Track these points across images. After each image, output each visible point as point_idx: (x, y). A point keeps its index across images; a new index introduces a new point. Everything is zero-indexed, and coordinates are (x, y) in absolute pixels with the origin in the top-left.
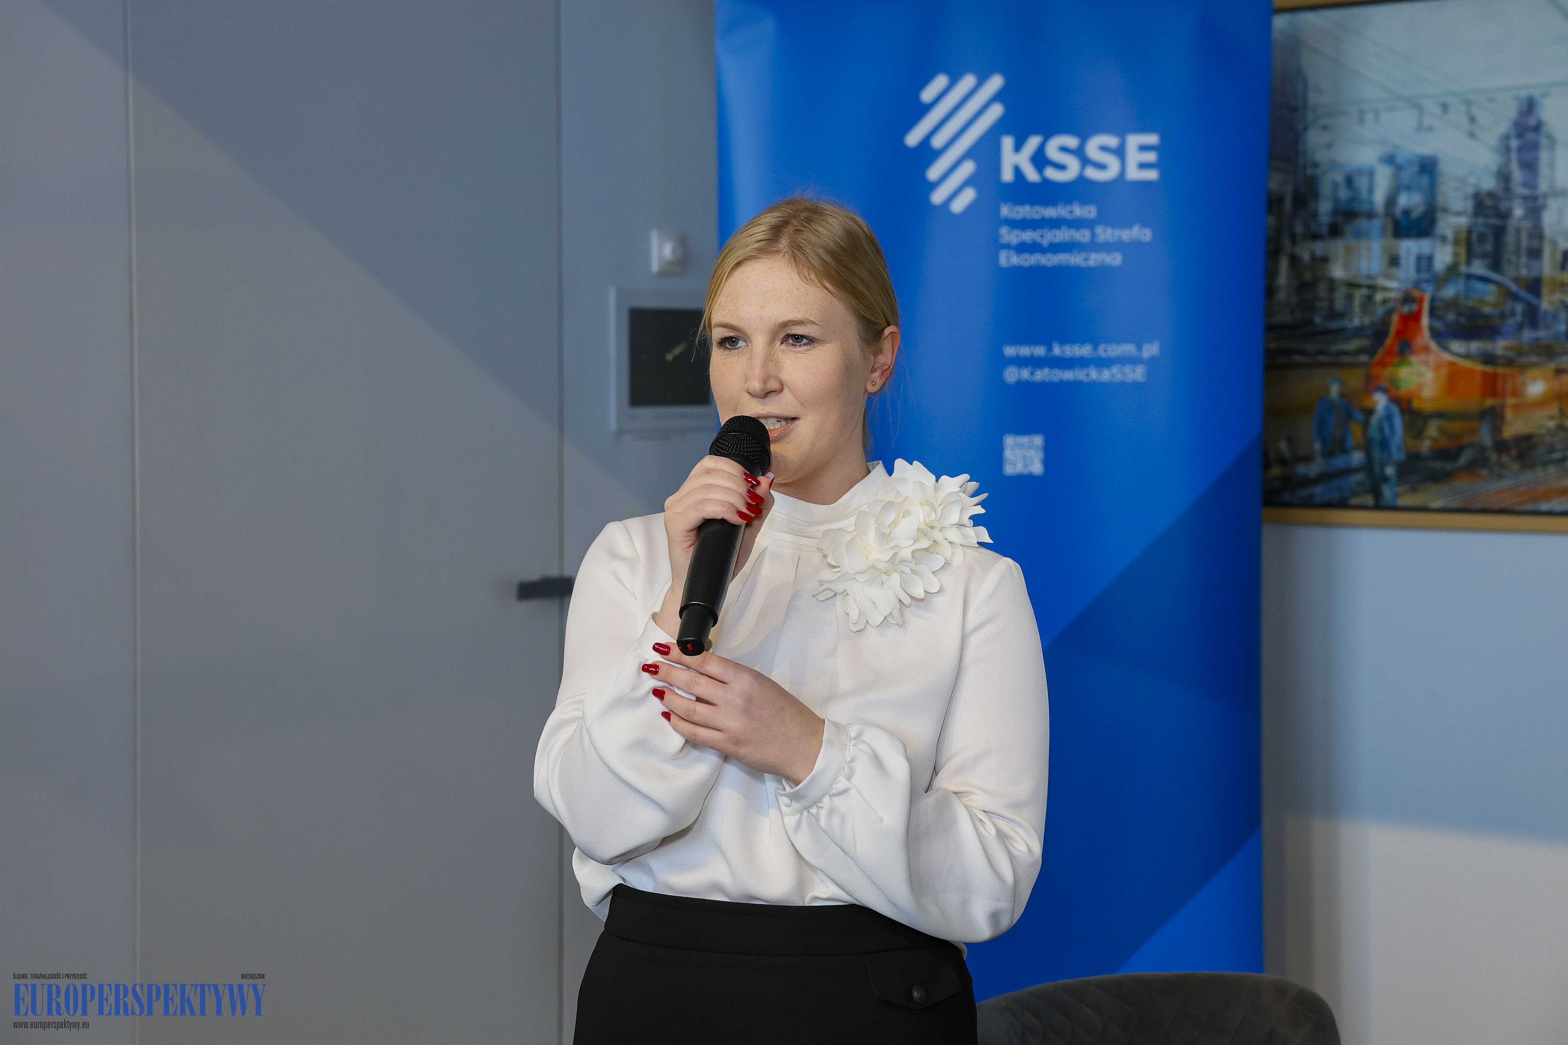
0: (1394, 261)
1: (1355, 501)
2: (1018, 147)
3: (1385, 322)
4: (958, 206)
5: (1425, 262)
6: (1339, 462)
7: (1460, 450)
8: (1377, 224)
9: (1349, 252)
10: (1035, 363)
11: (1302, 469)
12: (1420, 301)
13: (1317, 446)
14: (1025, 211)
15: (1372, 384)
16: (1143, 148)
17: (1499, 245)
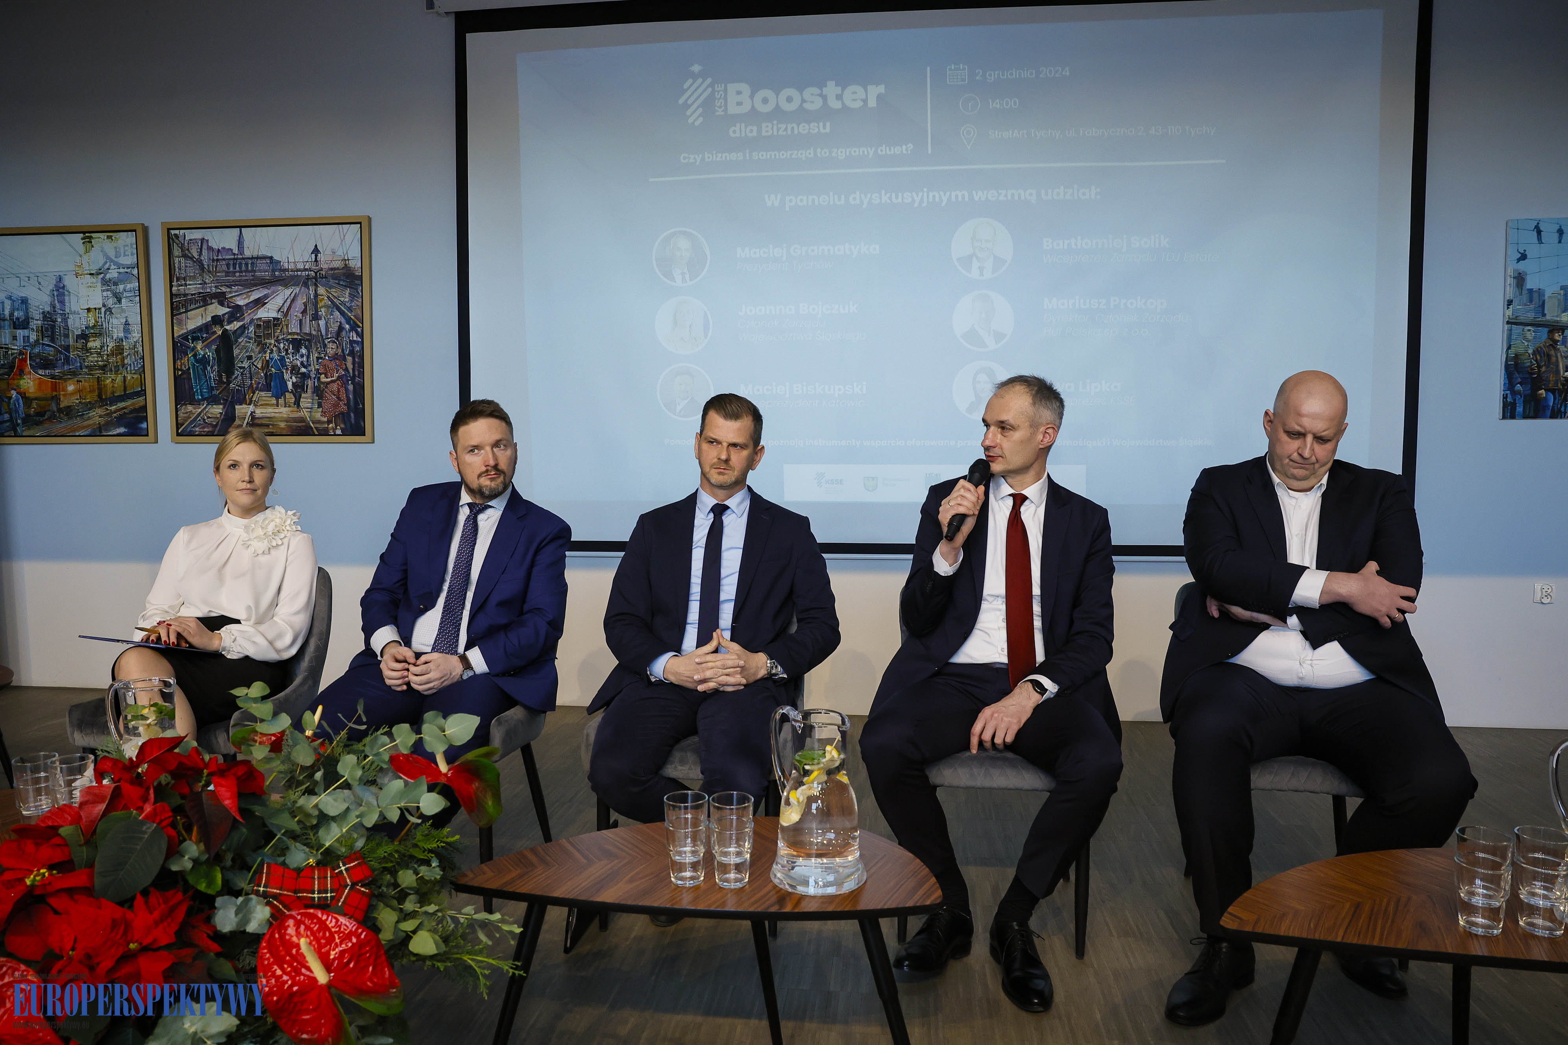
0: (15, 338)
1: (6, 434)
3: (13, 362)
5: (26, 339)
7: (45, 412)
8: (7, 323)
12: (27, 354)
15: (10, 387)
17: (53, 332)
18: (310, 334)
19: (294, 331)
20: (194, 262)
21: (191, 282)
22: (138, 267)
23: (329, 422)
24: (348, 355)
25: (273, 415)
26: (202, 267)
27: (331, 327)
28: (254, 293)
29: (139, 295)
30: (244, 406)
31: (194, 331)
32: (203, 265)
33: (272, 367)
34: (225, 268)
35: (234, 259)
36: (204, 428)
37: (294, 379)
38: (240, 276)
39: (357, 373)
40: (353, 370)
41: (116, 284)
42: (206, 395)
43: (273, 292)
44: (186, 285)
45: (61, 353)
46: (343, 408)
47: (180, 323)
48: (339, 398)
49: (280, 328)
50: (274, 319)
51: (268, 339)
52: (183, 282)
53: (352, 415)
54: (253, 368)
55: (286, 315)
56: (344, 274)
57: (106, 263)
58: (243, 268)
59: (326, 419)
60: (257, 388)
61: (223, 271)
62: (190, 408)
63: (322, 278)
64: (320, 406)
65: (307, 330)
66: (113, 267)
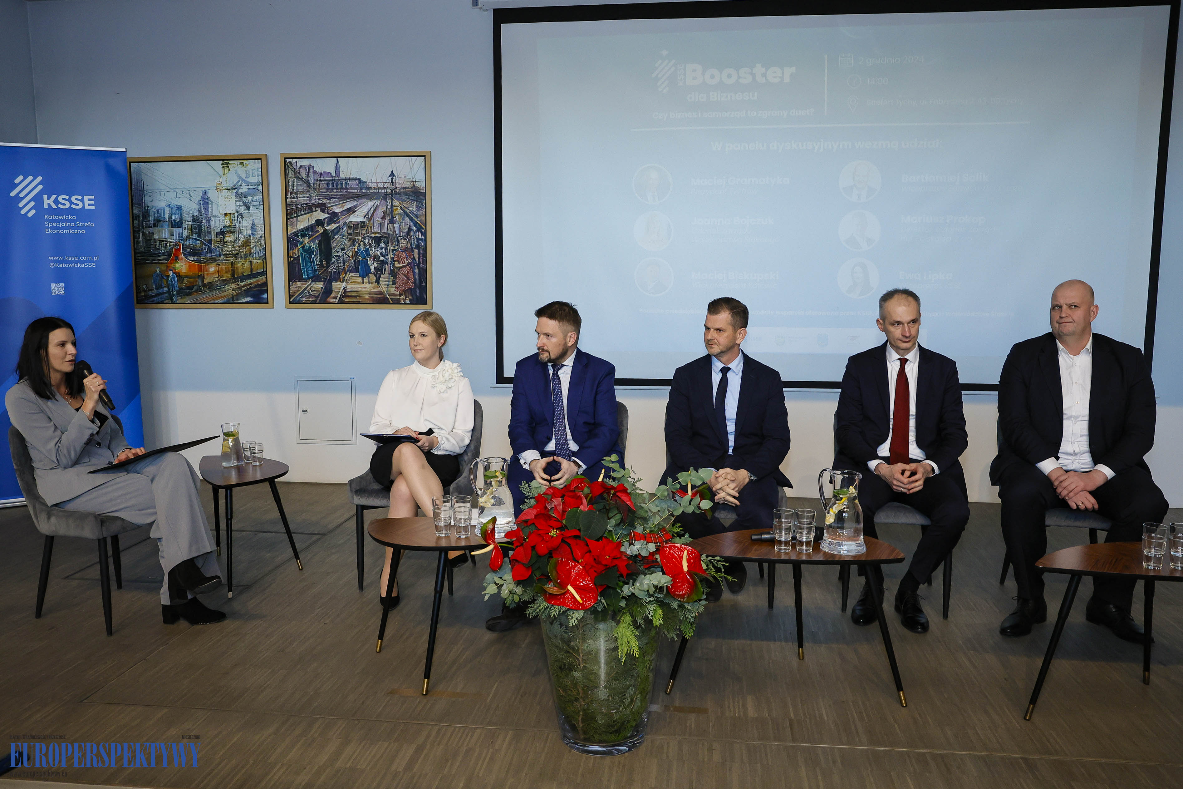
0: (172, 234)
1: (165, 302)
2: (49, 199)
3: (171, 251)
4: (30, 215)
5: (180, 235)
6: (161, 291)
7: (193, 286)
8: (166, 223)
9: (159, 231)
10: (60, 262)
11: (150, 293)
12: (180, 245)
13: (154, 286)
14: (52, 217)
15: (168, 269)
16: (89, 200)
17: (200, 230)
18: (387, 233)
19: (375, 231)
20: (303, 181)
21: (301, 196)
22: (262, 185)
23: (401, 295)
24: (415, 248)
25: (360, 289)
26: (309, 186)
27: (403, 229)
28: (346, 204)
29: (263, 205)
30: (339, 283)
31: (302, 230)
32: (310, 183)
33: (359, 256)
34: (326, 186)
35: (333, 180)
36: (309, 298)
37: (376, 265)
38: (337, 192)
39: (421, 261)
40: (419, 259)
41: (246, 196)
42: (311, 275)
43: (361, 204)
44: (297, 198)
45: (205, 245)
46: (412, 285)
47: (292, 225)
48: (408, 278)
49: (366, 229)
50: (362, 222)
51: (357, 236)
52: (295, 196)
53: (418, 290)
54: (346, 257)
55: (370, 219)
56: (413, 192)
57: (239, 181)
58: (339, 186)
59: (398, 293)
60: (348, 270)
61: (324, 188)
62: (299, 284)
63: (397, 194)
64: (394, 283)
65: (385, 230)
66: (244, 184)
